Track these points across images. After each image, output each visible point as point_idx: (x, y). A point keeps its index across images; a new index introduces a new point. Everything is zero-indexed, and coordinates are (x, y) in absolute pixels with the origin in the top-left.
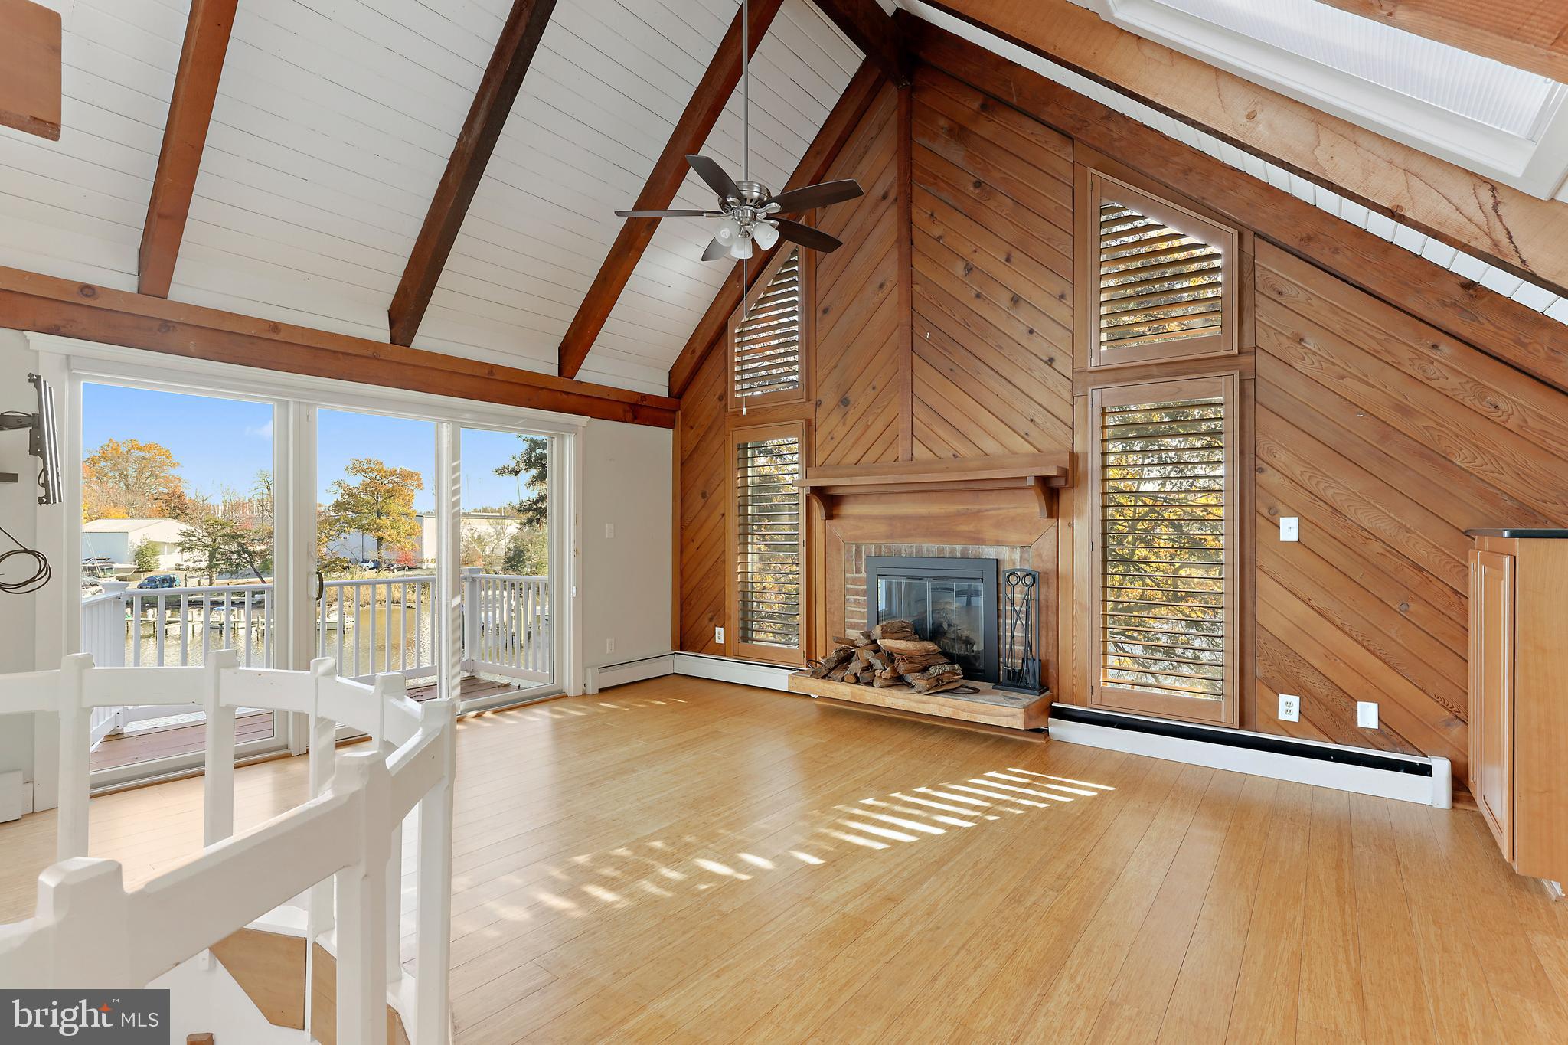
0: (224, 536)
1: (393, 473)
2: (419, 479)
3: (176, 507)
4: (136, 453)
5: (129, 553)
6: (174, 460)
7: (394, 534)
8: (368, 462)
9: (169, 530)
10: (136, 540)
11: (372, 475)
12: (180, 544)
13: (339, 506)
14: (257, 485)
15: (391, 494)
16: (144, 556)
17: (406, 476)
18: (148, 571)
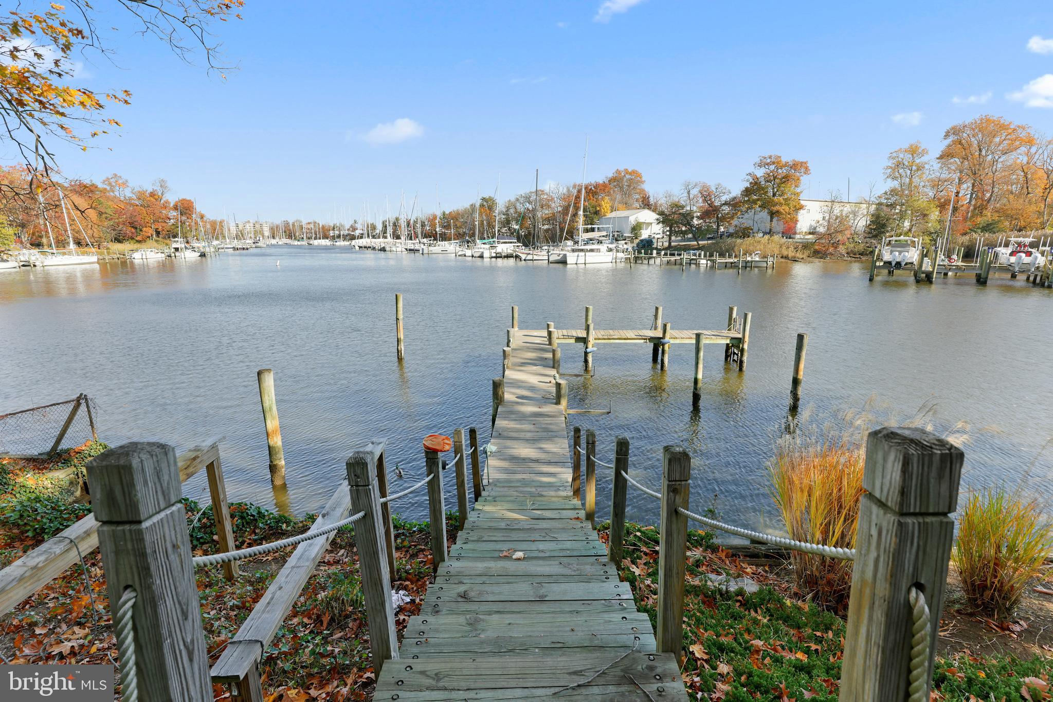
0: (680, 214)
1: (786, 165)
2: (807, 168)
3: (646, 204)
4: (628, 176)
5: (629, 229)
6: (643, 179)
7: (787, 208)
8: (770, 157)
9: (647, 216)
10: (632, 220)
11: (772, 167)
12: (657, 219)
13: (747, 192)
14: (682, 191)
15: (786, 179)
16: (636, 228)
17: (795, 166)
18: (636, 238)
